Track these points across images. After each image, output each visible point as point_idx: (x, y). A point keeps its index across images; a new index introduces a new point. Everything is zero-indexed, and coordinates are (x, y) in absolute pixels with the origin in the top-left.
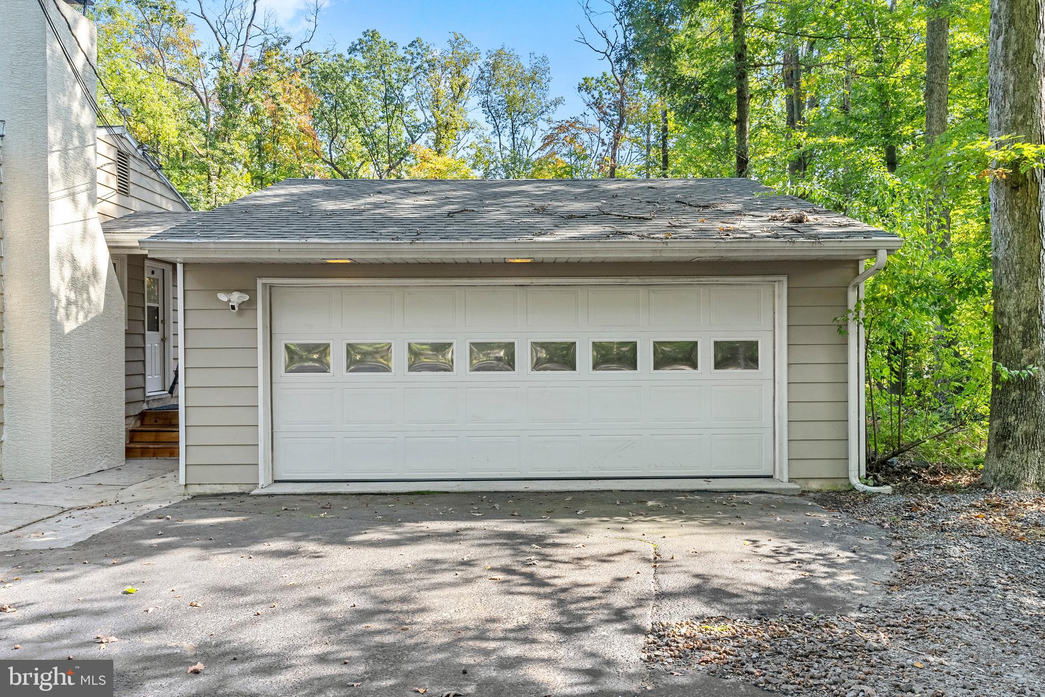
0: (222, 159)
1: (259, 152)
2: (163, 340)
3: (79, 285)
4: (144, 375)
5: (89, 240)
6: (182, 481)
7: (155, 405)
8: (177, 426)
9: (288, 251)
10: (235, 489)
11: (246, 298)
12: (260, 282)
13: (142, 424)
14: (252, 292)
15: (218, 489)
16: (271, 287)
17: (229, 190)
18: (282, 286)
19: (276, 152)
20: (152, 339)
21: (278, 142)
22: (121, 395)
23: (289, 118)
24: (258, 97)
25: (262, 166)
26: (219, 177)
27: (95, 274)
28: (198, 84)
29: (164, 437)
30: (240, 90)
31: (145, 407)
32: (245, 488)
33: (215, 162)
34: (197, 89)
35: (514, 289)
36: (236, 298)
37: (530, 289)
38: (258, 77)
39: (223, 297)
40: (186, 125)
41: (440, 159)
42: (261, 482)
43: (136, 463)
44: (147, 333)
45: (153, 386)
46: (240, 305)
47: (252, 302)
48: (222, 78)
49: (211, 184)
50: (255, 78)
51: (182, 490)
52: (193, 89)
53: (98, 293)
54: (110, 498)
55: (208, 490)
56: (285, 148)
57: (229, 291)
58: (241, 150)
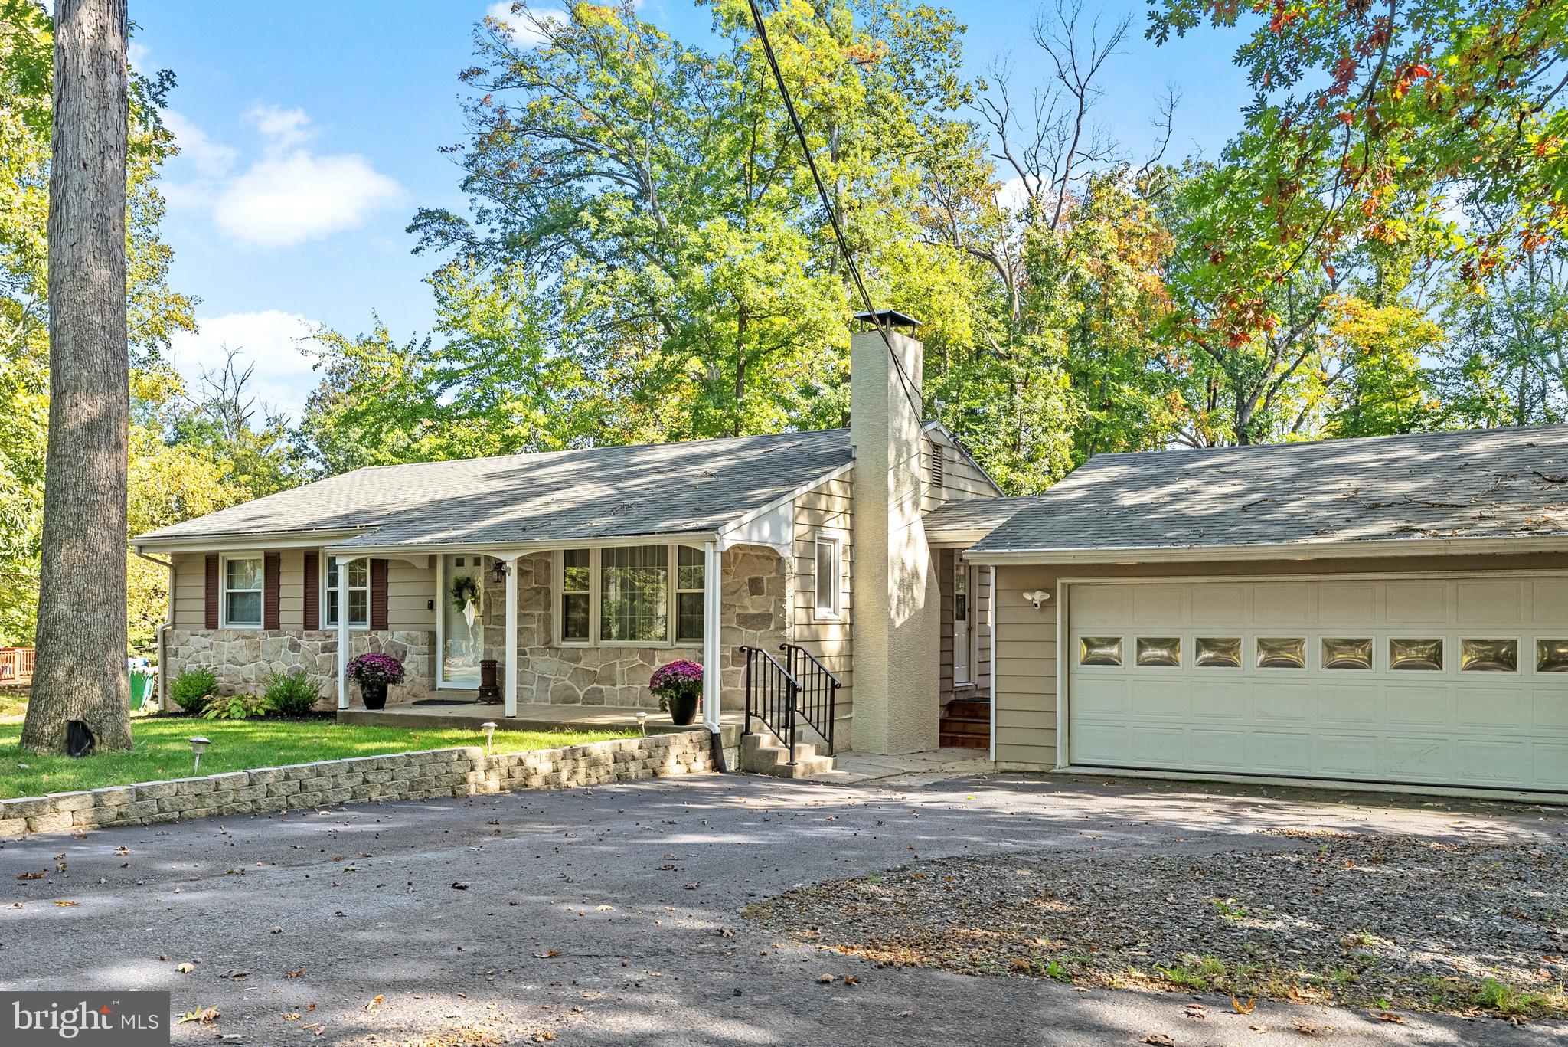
0: (1029, 359)
1: (1083, 335)
2: (970, 629)
3: (906, 586)
4: (952, 665)
5: (911, 546)
6: (992, 757)
7: (961, 697)
8: (989, 718)
9: (1084, 557)
10: (1036, 768)
11: (1048, 596)
12: (1059, 582)
13: (950, 715)
14: (1052, 591)
15: (1022, 767)
16: (1069, 585)
17: (1039, 404)
18: (1080, 585)
19: (1108, 331)
20: (960, 626)
21: (1111, 316)
22: (936, 684)
23: (1126, 284)
24: (1082, 262)
25: (1087, 353)
26: (1026, 385)
27: (916, 574)
28: (999, 250)
29: (971, 728)
30: (1056, 256)
31: (953, 697)
32: (1044, 768)
33: (1021, 364)
34: (998, 259)
35: (1304, 585)
36: (1039, 596)
37: (1322, 585)
38: (1082, 232)
39: (1028, 596)
40: (983, 317)
41: (1377, 313)
42: (1059, 763)
43: (948, 750)
44: (956, 622)
45: (960, 680)
46: (1042, 603)
47: (1052, 600)
48: (1031, 243)
49: (1015, 397)
50: (1077, 234)
51: (992, 767)
52: (990, 258)
53: (919, 594)
54: (937, 768)
55: (1013, 767)
56: (1121, 327)
57: (1032, 590)
58: (1056, 343)
